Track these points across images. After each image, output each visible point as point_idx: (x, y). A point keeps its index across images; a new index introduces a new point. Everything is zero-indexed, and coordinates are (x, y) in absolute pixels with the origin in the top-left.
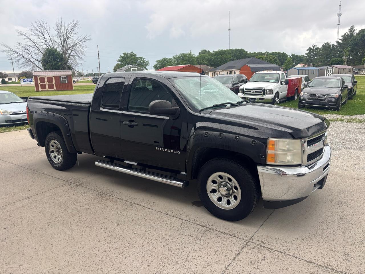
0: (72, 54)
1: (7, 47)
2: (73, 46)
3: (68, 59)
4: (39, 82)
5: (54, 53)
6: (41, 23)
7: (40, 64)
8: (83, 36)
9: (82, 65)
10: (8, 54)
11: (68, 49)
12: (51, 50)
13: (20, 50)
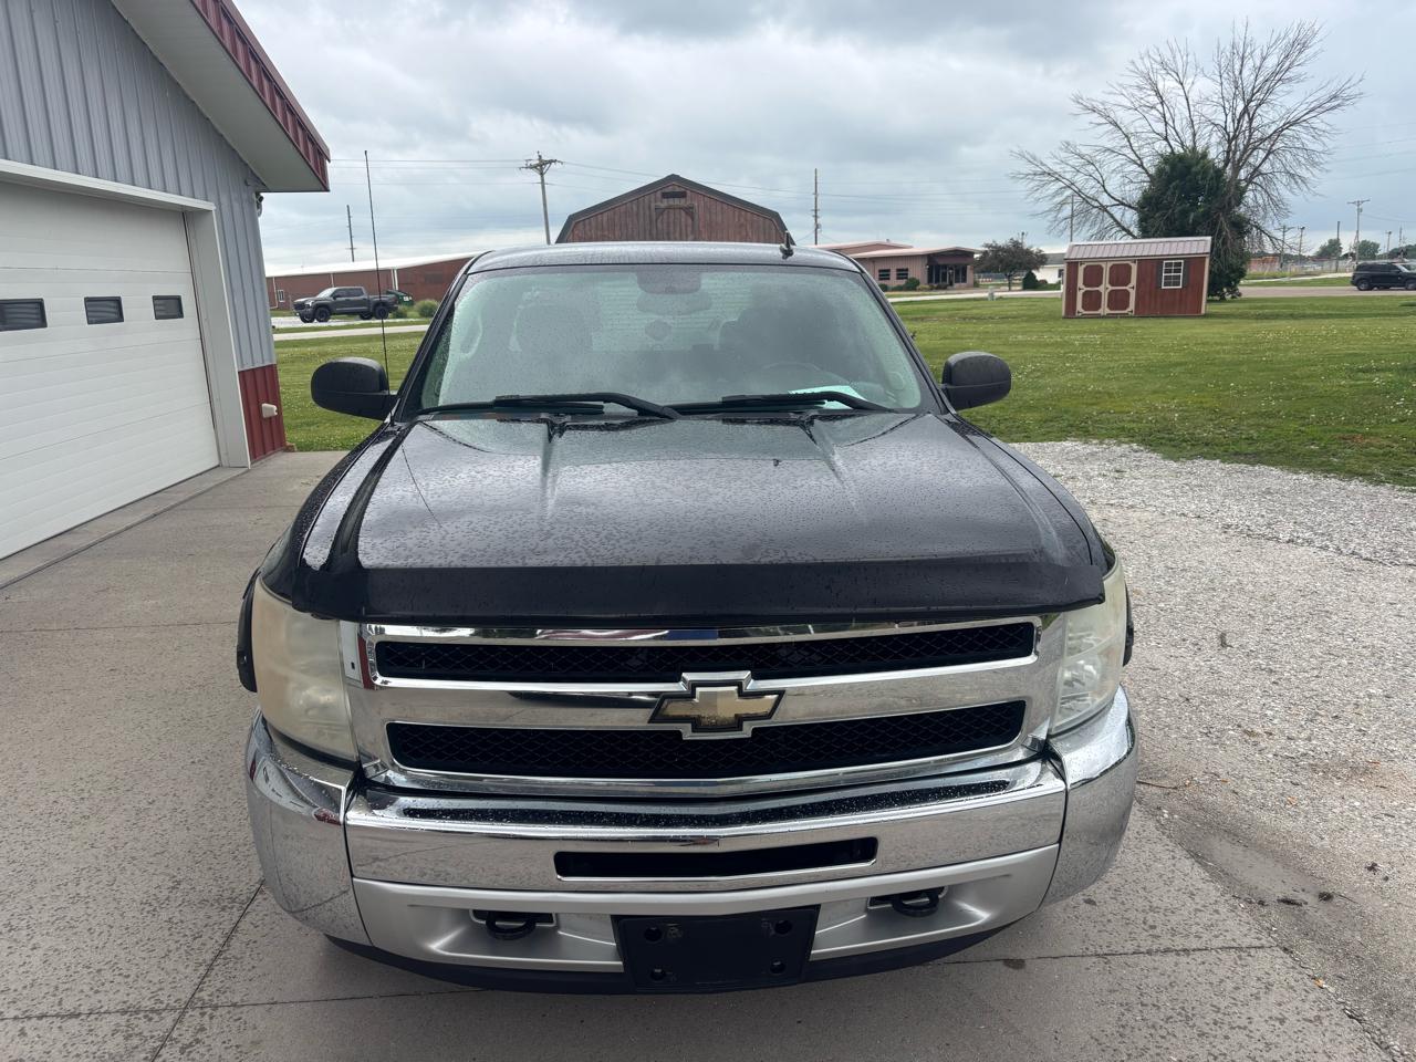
0: (1266, 168)
1: (1032, 160)
2: (1279, 132)
3: (1244, 191)
4: (1080, 283)
5: (1189, 168)
6: (1167, 55)
7: (1130, 218)
8: (1332, 88)
9: (1360, 210)
10: (1032, 185)
11: (1250, 148)
12: (1181, 158)
13: (1069, 169)
